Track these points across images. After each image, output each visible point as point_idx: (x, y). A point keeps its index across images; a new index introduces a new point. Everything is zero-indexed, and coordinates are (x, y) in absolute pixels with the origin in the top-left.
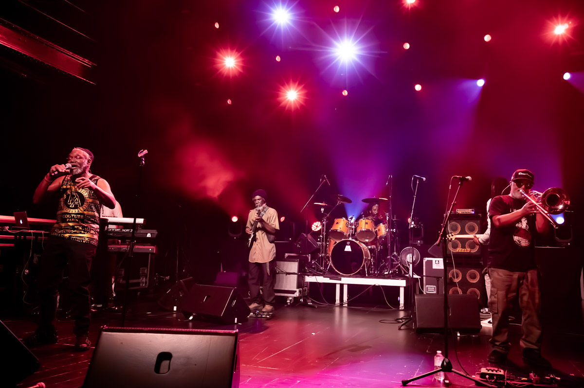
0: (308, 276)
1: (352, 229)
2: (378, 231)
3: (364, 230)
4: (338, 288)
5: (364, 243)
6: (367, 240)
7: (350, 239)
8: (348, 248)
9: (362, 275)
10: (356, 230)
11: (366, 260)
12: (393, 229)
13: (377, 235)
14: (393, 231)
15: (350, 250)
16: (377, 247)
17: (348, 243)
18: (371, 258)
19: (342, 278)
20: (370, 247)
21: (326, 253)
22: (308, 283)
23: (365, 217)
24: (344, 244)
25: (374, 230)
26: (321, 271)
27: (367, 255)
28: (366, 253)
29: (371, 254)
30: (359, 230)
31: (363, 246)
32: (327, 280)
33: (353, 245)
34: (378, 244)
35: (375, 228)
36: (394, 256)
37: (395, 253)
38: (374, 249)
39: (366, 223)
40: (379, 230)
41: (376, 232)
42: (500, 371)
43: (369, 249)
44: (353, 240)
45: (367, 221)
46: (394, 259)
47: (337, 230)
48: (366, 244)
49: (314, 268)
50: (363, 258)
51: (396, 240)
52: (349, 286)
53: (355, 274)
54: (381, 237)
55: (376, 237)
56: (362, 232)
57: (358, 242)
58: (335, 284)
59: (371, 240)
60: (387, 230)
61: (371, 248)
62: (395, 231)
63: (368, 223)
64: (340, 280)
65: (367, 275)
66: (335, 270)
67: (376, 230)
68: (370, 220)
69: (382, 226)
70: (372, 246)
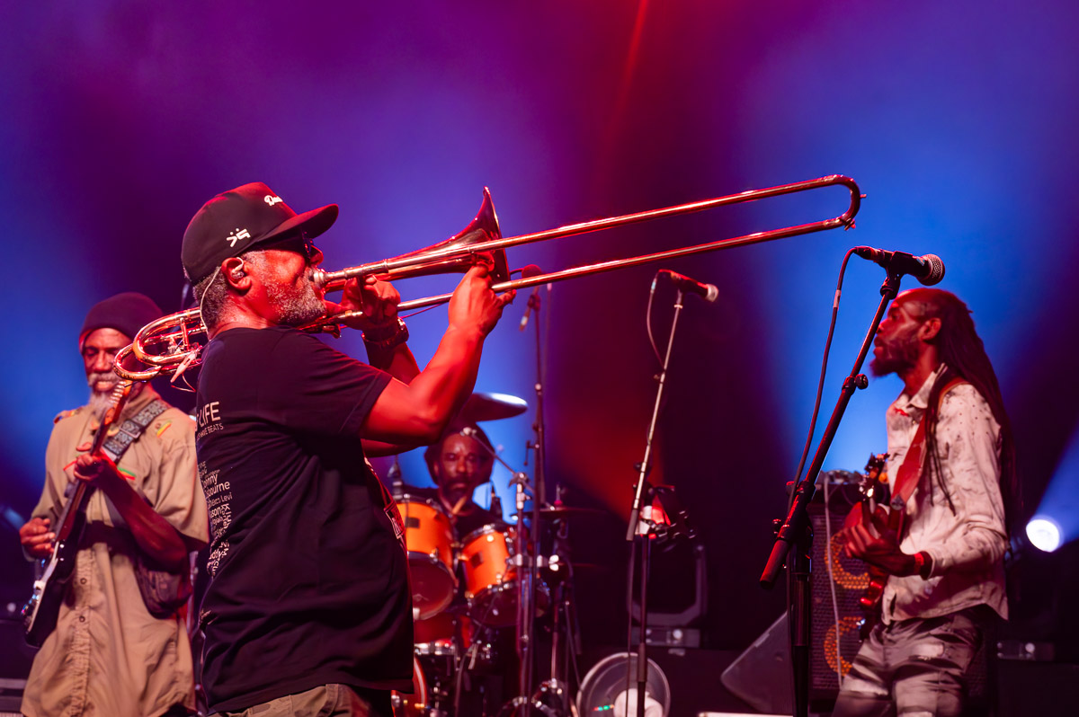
2: (469, 567)
12: (547, 556)
13: (464, 587)
14: (545, 569)
16: (462, 650)
18: (431, 702)
20: (424, 649)
29: (429, 685)
34: (467, 634)
35: (454, 552)
36: (548, 697)
37: (554, 683)
38: (446, 659)
40: (476, 560)
41: (459, 570)
46: (550, 713)
51: (562, 616)
54: (485, 597)
55: (460, 599)
59: (433, 612)
60: (519, 560)
61: (432, 655)
62: (555, 568)
63: (422, 524)
67: (461, 561)
68: (430, 505)
69: (490, 539)
70: (438, 644)
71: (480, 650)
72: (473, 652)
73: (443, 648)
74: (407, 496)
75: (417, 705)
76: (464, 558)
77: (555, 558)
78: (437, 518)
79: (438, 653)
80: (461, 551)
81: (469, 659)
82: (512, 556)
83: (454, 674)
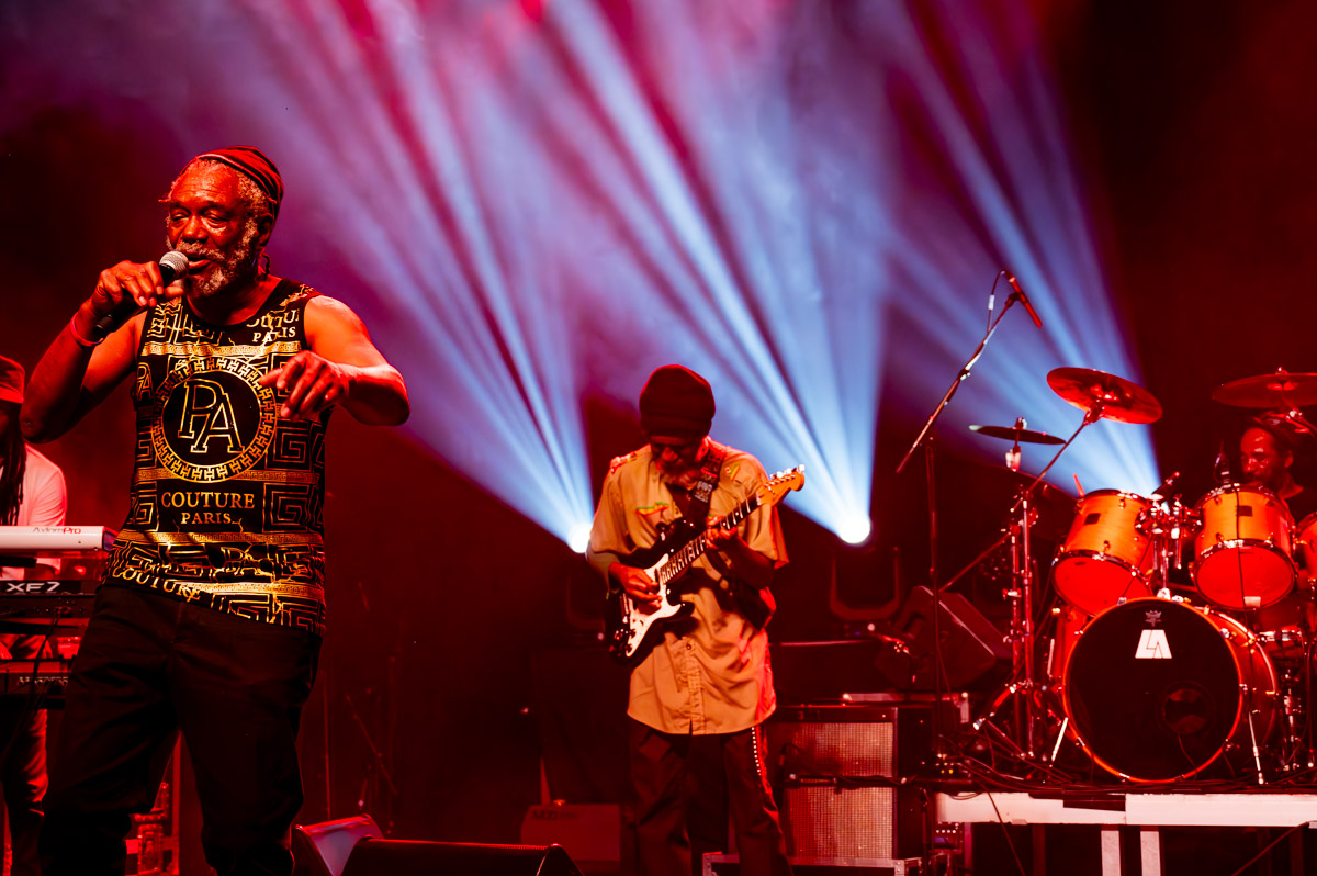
0: (953, 792)
1: (1171, 544)
3: (1232, 545)
4: (1110, 845)
5: (1237, 614)
6: (1253, 600)
7: (1164, 594)
8: (1153, 645)
9: (1237, 780)
10: (1189, 549)
11: (1251, 700)
15: (1167, 654)
17: (1155, 616)
18: (1283, 687)
19: (1131, 799)
20: (1270, 635)
21: (1040, 676)
22: (968, 832)
23: (1232, 479)
24: (1131, 623)
26: (1022, 768)
27: (1259, 679)
28: (1252, 663)
29: (1279, 671)
30: (1205, 550)
31: (1232, 627)
32: (1052, 812)
33: (1175, 623)
38: (1293, 645)
39: (1243, 511)
43: (1268, 646)
44: (1179, 599)
45: (1247, 498)
47: (1089, 553)
48: (1250, 618)
49: (984, 756)
50: (1238, 690)
53: (1201, 776)
56: (1223, 555)
57: (1204, 611)
58: (1095, 831)
59: (1275, 598)
61: (1278, 641)
63: (1254, 511)
64: (1120, 806)
65: (1261, 781)
66: (1090, 761)
67: (1299, 546)
68: (1261, 492)
70: (1284, 631)
73: (1290, 634)
74: (1236, 485)
75: (1269, 693)
76: (1303, 542)
78: (1270, 504)
79: (1285, 639)
80: (1297, 536)
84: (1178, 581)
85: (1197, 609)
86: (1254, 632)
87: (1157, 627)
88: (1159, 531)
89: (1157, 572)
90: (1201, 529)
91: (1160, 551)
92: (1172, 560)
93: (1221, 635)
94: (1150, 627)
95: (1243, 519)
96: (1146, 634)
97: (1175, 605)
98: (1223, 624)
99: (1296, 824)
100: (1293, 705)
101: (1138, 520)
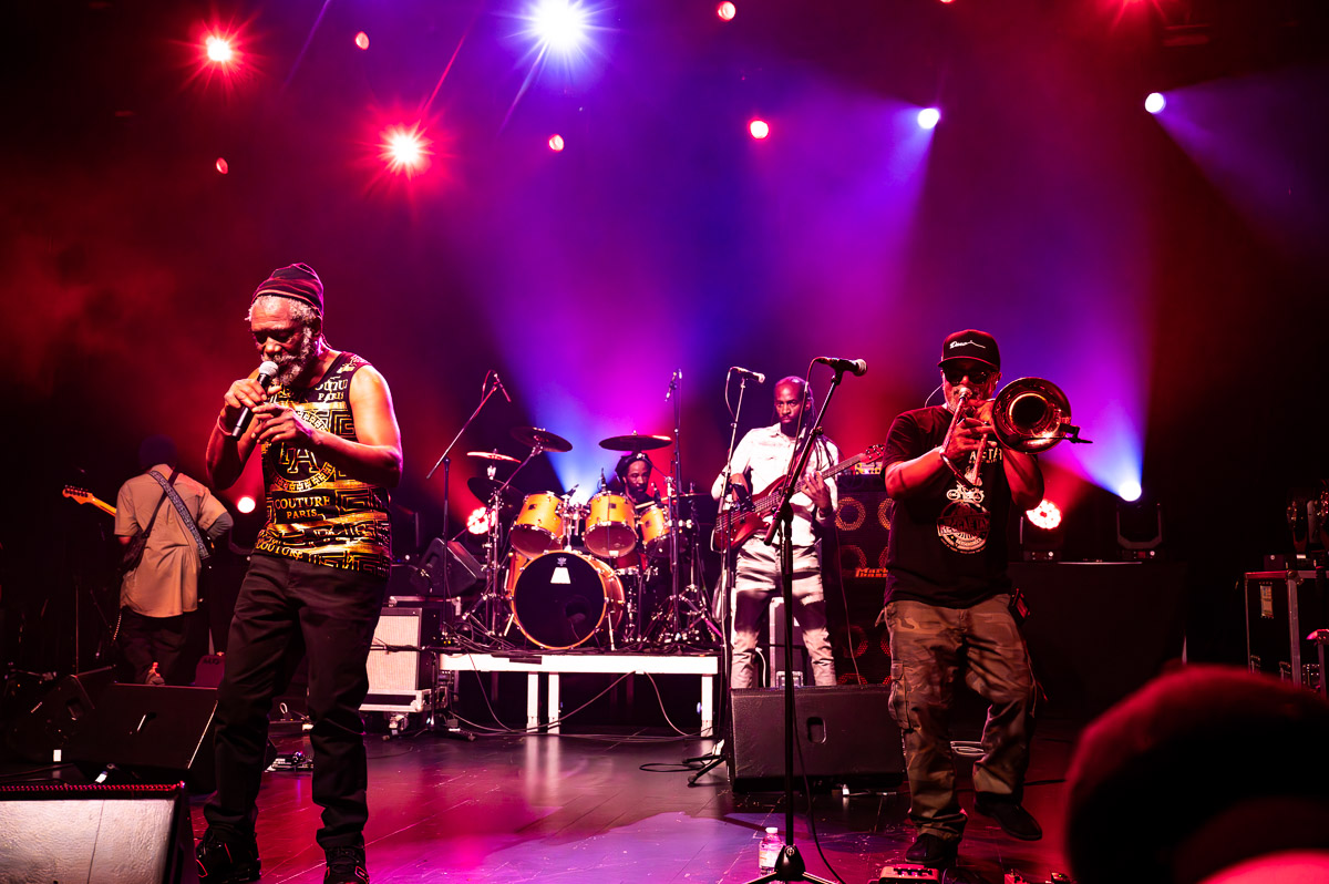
0: (450, 653)
1: (574, 523)
2: (644, 528)
3: (604, 524)
4: (533, 683)
5: (606, 560)
6: (614, 553)
7: (568, 549)
8: (561, 576)
9: (599, 646)
10: (583, 524)
11: (610, 606)
12: (685, 521)
13: (642, 538)
14: (684, 528)
15: (568, 581)
16: (642, 571)
17: (562, 561)
18: (627, 600)
19: (546, 658)
20: (622, 571)
21: (500, 590)
22: (457, 674)
24: (549, 564)
25: (634, 526)
26: (488, 640)
27: (615, 595)
28: (612, 587)
29: (626, 591)
30: (591, 527)
31: (602, 568)
32: (503, 665)
33: (574, 565)
34: (645, 563)
35: (636, 520)
36: (689, 595)
37: (692, 586)
38: (634, 576)
39: (613, 506)
40: (647, 523)
41: (639, 530)
42: (930, 873)
43: (621, 577)
44: (577, 553)
45: (615, 499)
46: (691, 602)
47: (530, 526)
48: (613, 563)
49: (468, 634)
50: (604, 601)
52: (564, 677)
53: (582, 645)
54: (653, 544)
55: (639, 545)
56: (599, 529)
57: (588, 559)
58: (525, 675)
59: (625, 552)
60: (670, 523)
61: (626, 575)
62: (689, 526)
63: (618, 506)
64: (539, 662)
65: (613, 648)
66: (524, 636)
67: (640, 526)
68: (622, 496)
69: (654, 512)
70: (630, 569)
71: (652, 570)
72: (648, 572)
73: (632, 571)
74: (609, 492)
75: (620, 602)
76: (641, 523)
77: (689, 521)
79: (630, 573)
80: (639, 519)
81: (646, 576)
82: (666, 521)
83: (638, 585)
84: (576, 542)
85: (583, 557)
86: (614, 569)
87: (564, 566)
88: (567, 515)
89: (565, 537)
90: (589, 515)
91: (566, 525)
92: (573, 530)
93: (596, 572)
94: (559, 566)
95: (612, 510)
96: (557, 570)
97: (573, 556)
98: (598, 566)
99: (629, 671)
100: (632, 608)
101: (557, 509)
